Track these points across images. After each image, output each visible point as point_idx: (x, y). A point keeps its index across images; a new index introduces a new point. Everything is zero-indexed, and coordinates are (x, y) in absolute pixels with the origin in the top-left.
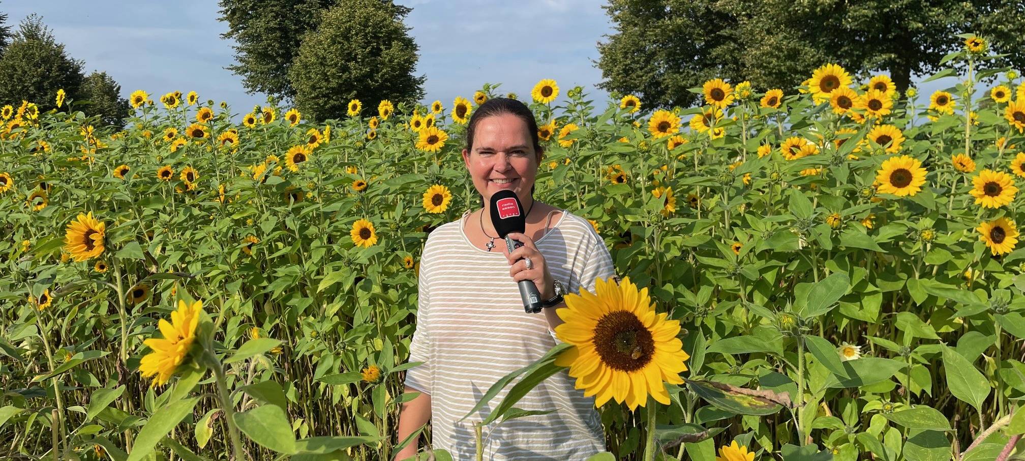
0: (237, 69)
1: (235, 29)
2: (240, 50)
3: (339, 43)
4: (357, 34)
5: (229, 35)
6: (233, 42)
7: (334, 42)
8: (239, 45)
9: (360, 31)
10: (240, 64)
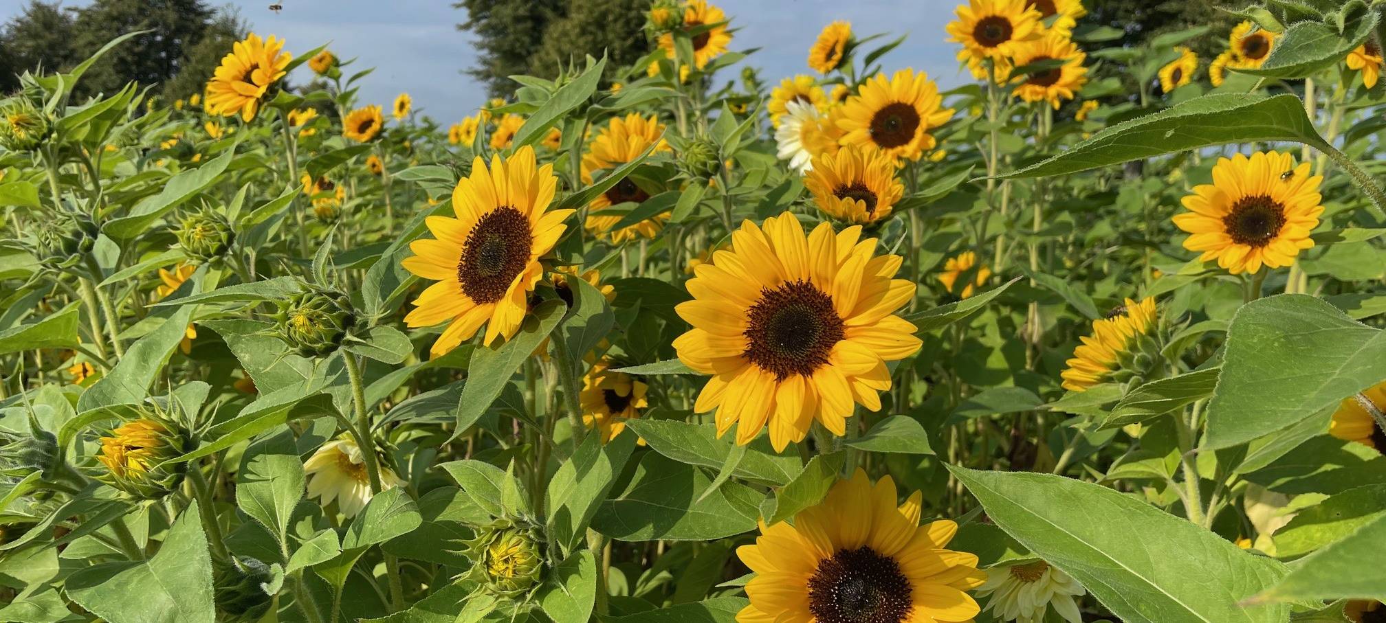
0: (477, 73)
1: (475, 17)
2: (481, 46)
3: (591, 33)
4: (616, 20)
5: (467, 27)
6: (473, 36)
7: (583, 32)
8: (479, 38)
9: (621, 15)
10: (480, 67)
